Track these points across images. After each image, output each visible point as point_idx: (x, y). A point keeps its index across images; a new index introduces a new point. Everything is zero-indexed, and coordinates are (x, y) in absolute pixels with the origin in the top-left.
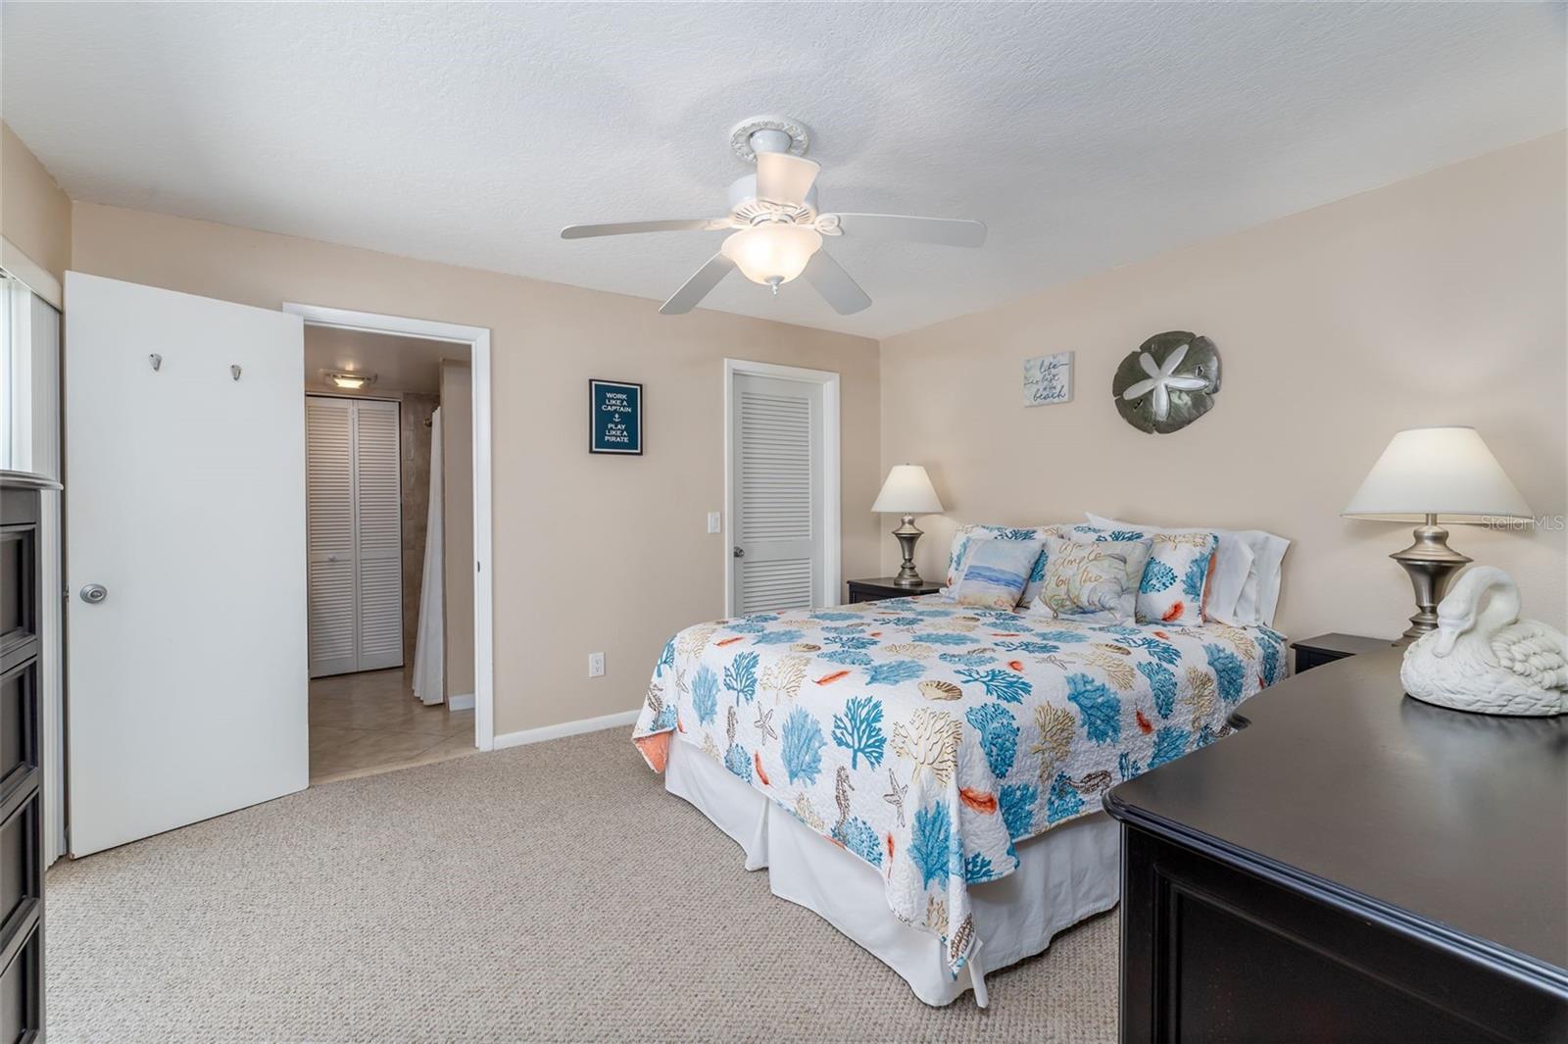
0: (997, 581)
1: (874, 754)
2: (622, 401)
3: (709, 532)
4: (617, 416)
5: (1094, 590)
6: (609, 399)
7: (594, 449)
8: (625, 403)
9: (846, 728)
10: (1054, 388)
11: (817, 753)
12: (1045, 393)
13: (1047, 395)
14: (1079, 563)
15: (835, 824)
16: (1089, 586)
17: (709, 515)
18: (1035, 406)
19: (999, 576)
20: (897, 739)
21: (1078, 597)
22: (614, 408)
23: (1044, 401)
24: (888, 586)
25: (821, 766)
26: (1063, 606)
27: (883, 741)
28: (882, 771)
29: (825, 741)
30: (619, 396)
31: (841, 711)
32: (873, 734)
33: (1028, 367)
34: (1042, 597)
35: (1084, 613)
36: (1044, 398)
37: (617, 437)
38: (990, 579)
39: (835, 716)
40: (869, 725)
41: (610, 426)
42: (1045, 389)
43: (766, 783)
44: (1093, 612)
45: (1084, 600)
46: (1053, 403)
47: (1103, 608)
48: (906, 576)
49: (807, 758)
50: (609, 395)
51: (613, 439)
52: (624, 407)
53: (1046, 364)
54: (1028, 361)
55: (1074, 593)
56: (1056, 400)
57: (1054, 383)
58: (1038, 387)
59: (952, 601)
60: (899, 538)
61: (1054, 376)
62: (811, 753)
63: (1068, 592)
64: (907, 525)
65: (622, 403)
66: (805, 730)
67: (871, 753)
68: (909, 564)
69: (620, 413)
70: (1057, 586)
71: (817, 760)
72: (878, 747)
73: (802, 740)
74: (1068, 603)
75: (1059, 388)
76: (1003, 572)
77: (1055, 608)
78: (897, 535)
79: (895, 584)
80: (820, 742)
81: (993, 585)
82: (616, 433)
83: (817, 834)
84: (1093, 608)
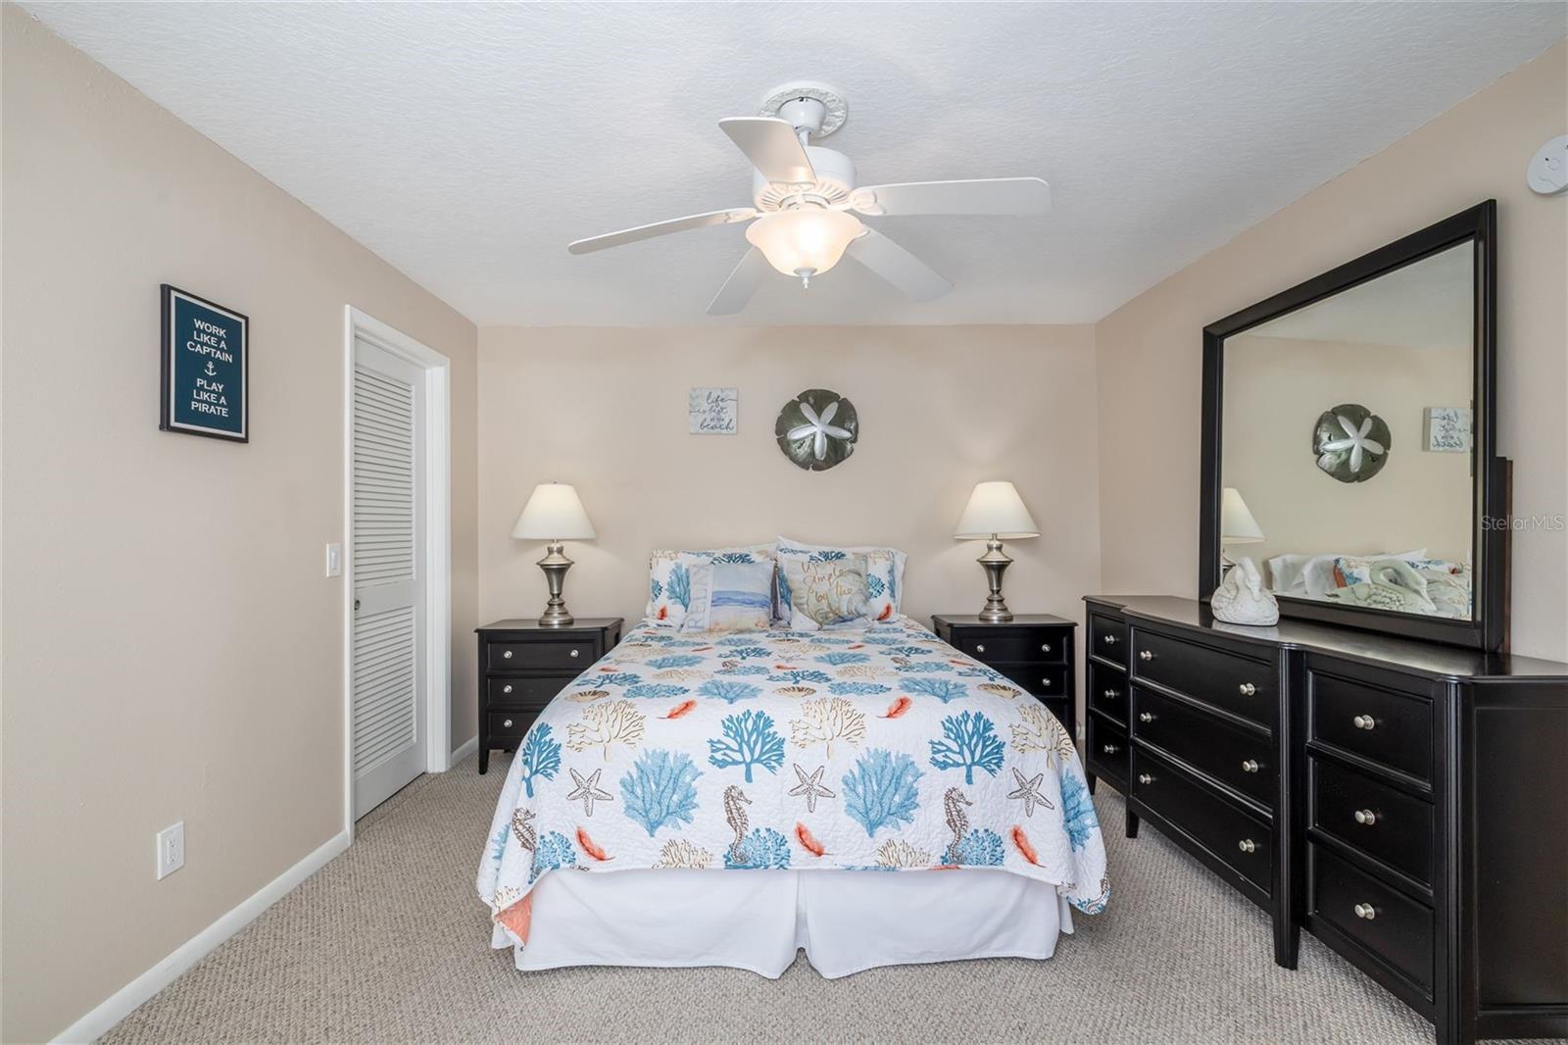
0: (752, 604)
1: (993, 761)
2: (220, 339)
3: (328, 575)
4: (210, 365)
5: (850, 601)
6: (199, 331)
7: (173, 423)
8: (223, 344)
9: (949, 749)
10: (723, 420)
11: (912, 787)
12: (712, 424)
13: (716, 424)
14: (829, 579)
15: (946, 849)
16: (846, 598)
17: (328, 546)
18: (701, 434)
19: (753, 599)
20: (1018, 739)
21: (838, 608)
22: (206, 350)
23: (711, 431)
24: (534, 628)
25: (919, 799)
26: (827, 618)
27: (1001, 745)
28: (1005, 774)
29: (921, 771)
30: (214, 329)
31: (939, 735)
32: (988, 743)
33: (694, 395)
34: (806, 612)
35: (844, 621)
36: (712, 428)
37: (210, 404)
38: (744, 602)
39: (932, 742)
40: (981, 736)
41: (200, 382)
42: (712, 420)
43: (819, 854)
44: (851, 620)
45: (844, 611)
46: (721, 434)
47: (859, 616)
48: (556, 615)
49: (897, 799)
50: (198, 324)
51: (204, 408)
52: (222, 350)
53: (714, 396)
54: (694, 390)
55: (835, 606)
56: (724, 431)
57: (722, 415)
58: (704, 416)
59: (700, 630)
60: (544, 569)
61: (722, 409)
62: (903, 792)
63: (829, 605)
64: (555, 554)
65: (219, 343)
66: (889, 770)
67: (989, 761)
68: (556, 600)
69: (217, 362)
70: (819, 601)
71: (912, 794)
72: (997, 753)
73: (886, 782)
74: (831, 615)
75: (727, 421)
76: (754, 594)
77: (820, 620)
78: (542, 566)
79: (541, 625)
80: (913, 776)
81: (750, 608)
82: (208, 398)
83: (922, 872)
84: (851, 616)
